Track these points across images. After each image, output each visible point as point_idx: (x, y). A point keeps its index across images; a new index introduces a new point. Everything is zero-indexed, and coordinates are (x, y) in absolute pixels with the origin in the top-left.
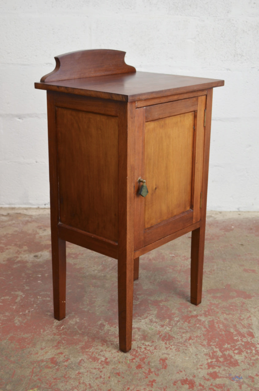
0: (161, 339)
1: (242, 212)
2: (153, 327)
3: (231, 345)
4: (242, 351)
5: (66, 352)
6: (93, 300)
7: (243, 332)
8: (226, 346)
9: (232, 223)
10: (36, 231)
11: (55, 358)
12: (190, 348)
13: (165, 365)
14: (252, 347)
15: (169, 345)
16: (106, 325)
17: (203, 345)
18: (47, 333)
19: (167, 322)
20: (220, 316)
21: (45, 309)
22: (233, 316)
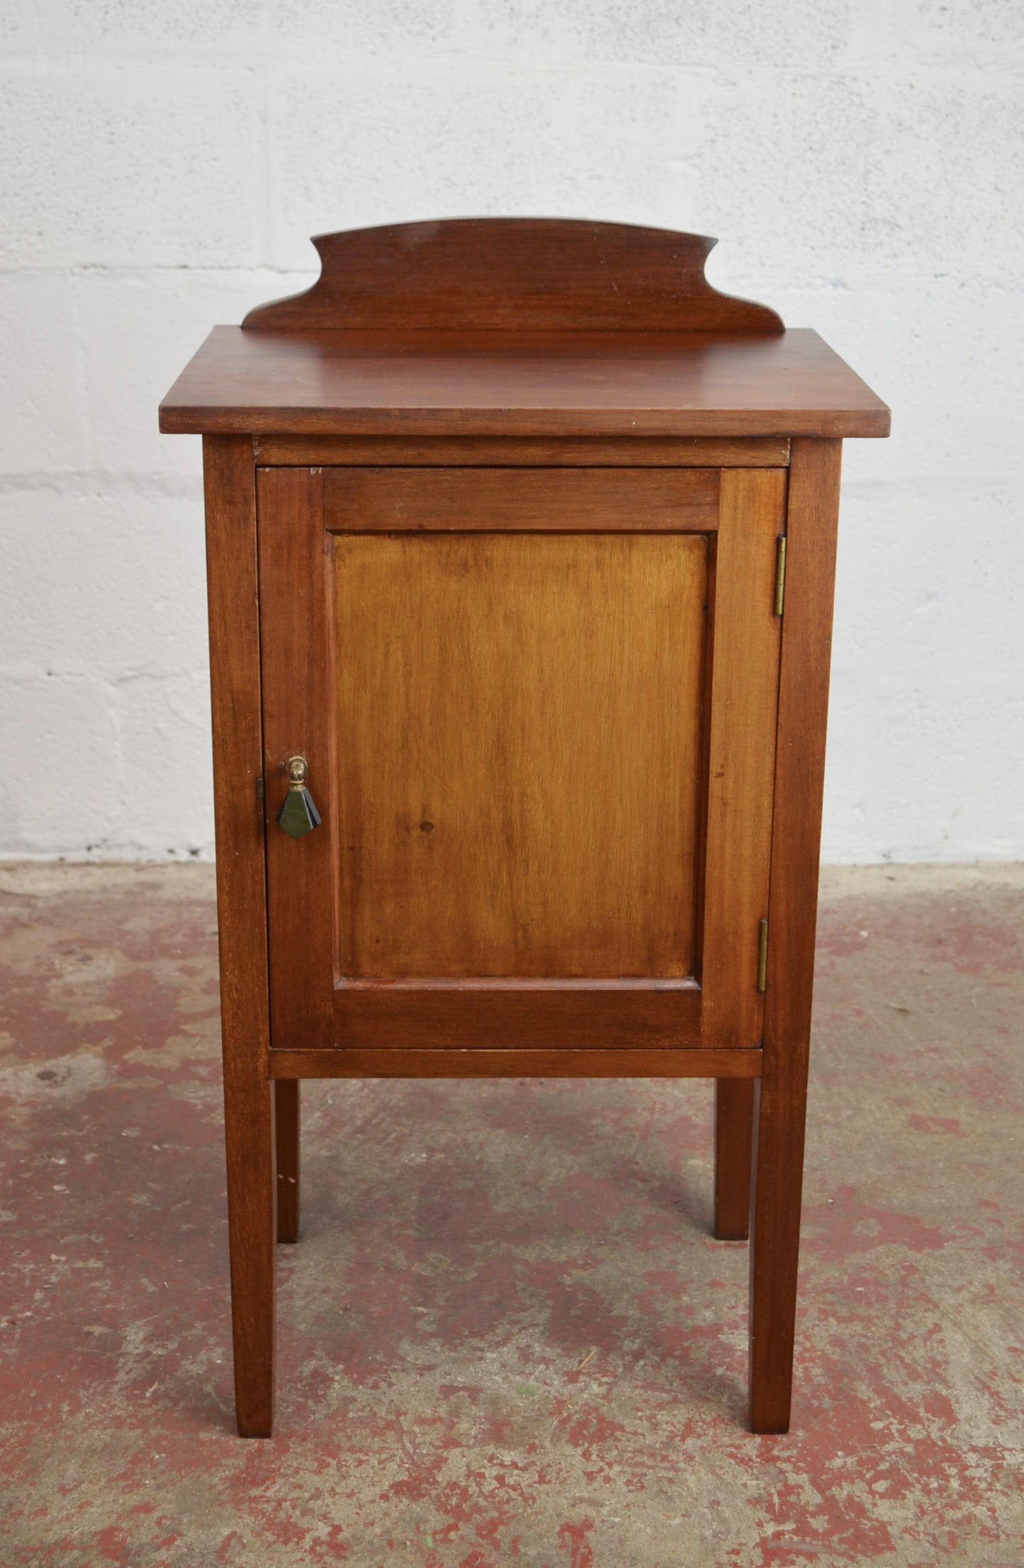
0: (566, 1436)
1: (902, 866)
2: (532, 1382)
3: (860, 1459)
4: (907, 1484)
5: (167, 1505)
7: (910, 1399)
8: (837, 1463)
9: (860, 916)
10: (51, 966)
11: (121, 1530)
12: (687, 1476)
13: (583, 1555)
14: (945, 1465)
15: (602, 1464)
16: (337, 1378)
17: (742, 1461)
18: (87, 1417)
19: (592, 1357)
20: (813, 1329)
21: (81, 1309)
22: (869, 1328)
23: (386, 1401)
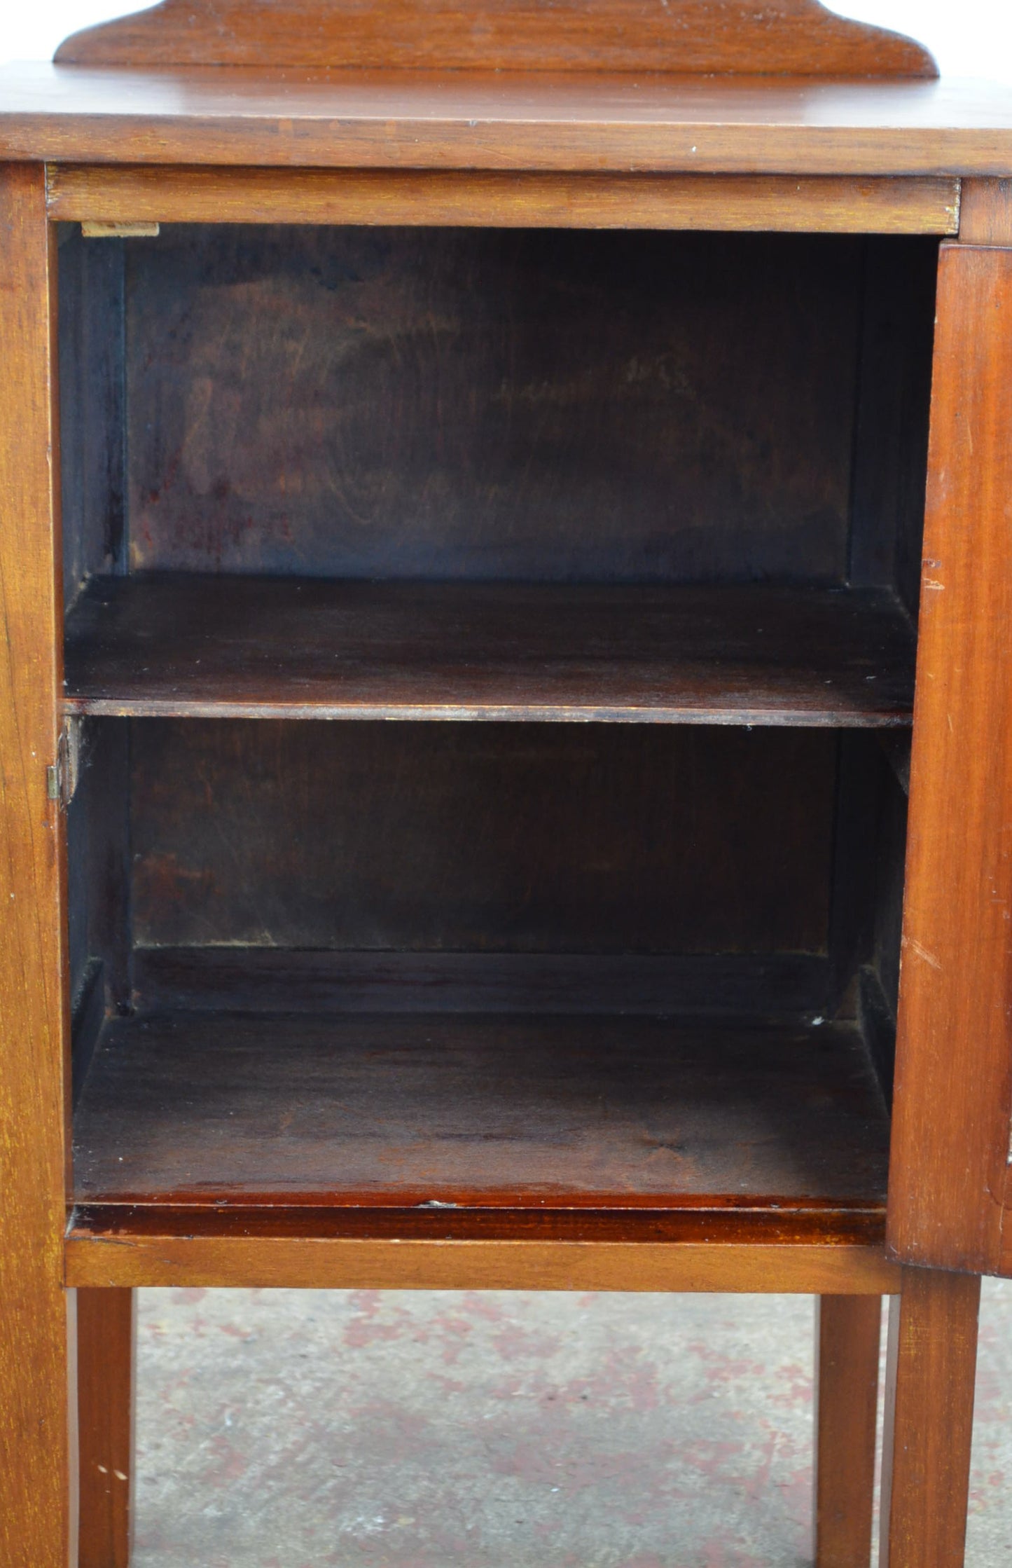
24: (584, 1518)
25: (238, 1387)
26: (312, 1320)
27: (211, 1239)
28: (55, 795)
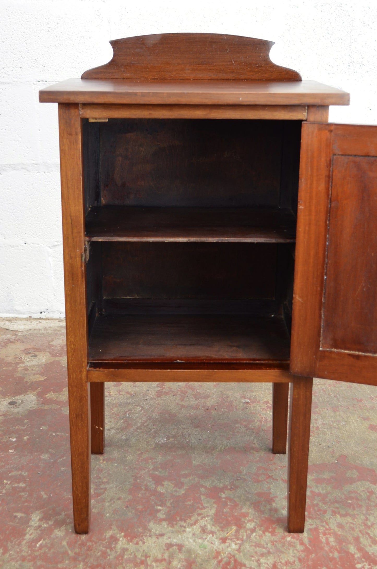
0: (220, 568)
2: (206, 542)
6: (102, 486)
7: (373, 554)
10: (20, 359)
16: (121, 539)
18: (10, 555)
19: (233, 531)
20: (329, 519)
21: (14, 505)
22: (354, 519)
23: (141, 550)
24: (216, 438)
25: (130, 407)
26: (148, 390)
27: (123, 370)
28: (83, 261)
